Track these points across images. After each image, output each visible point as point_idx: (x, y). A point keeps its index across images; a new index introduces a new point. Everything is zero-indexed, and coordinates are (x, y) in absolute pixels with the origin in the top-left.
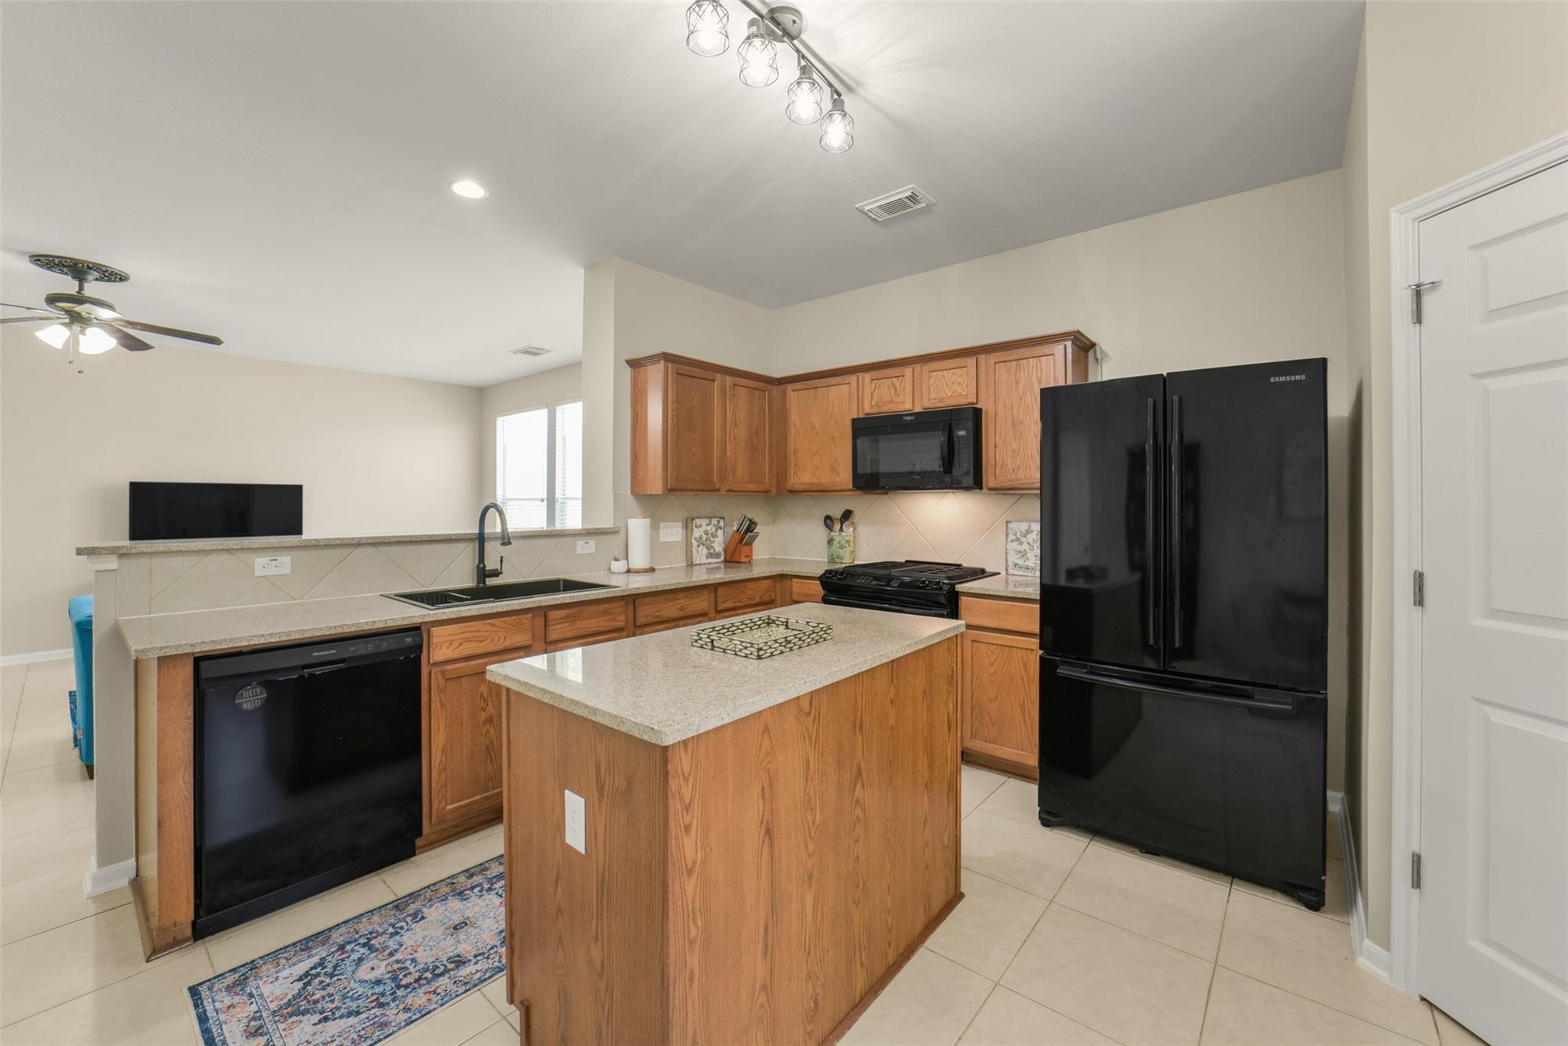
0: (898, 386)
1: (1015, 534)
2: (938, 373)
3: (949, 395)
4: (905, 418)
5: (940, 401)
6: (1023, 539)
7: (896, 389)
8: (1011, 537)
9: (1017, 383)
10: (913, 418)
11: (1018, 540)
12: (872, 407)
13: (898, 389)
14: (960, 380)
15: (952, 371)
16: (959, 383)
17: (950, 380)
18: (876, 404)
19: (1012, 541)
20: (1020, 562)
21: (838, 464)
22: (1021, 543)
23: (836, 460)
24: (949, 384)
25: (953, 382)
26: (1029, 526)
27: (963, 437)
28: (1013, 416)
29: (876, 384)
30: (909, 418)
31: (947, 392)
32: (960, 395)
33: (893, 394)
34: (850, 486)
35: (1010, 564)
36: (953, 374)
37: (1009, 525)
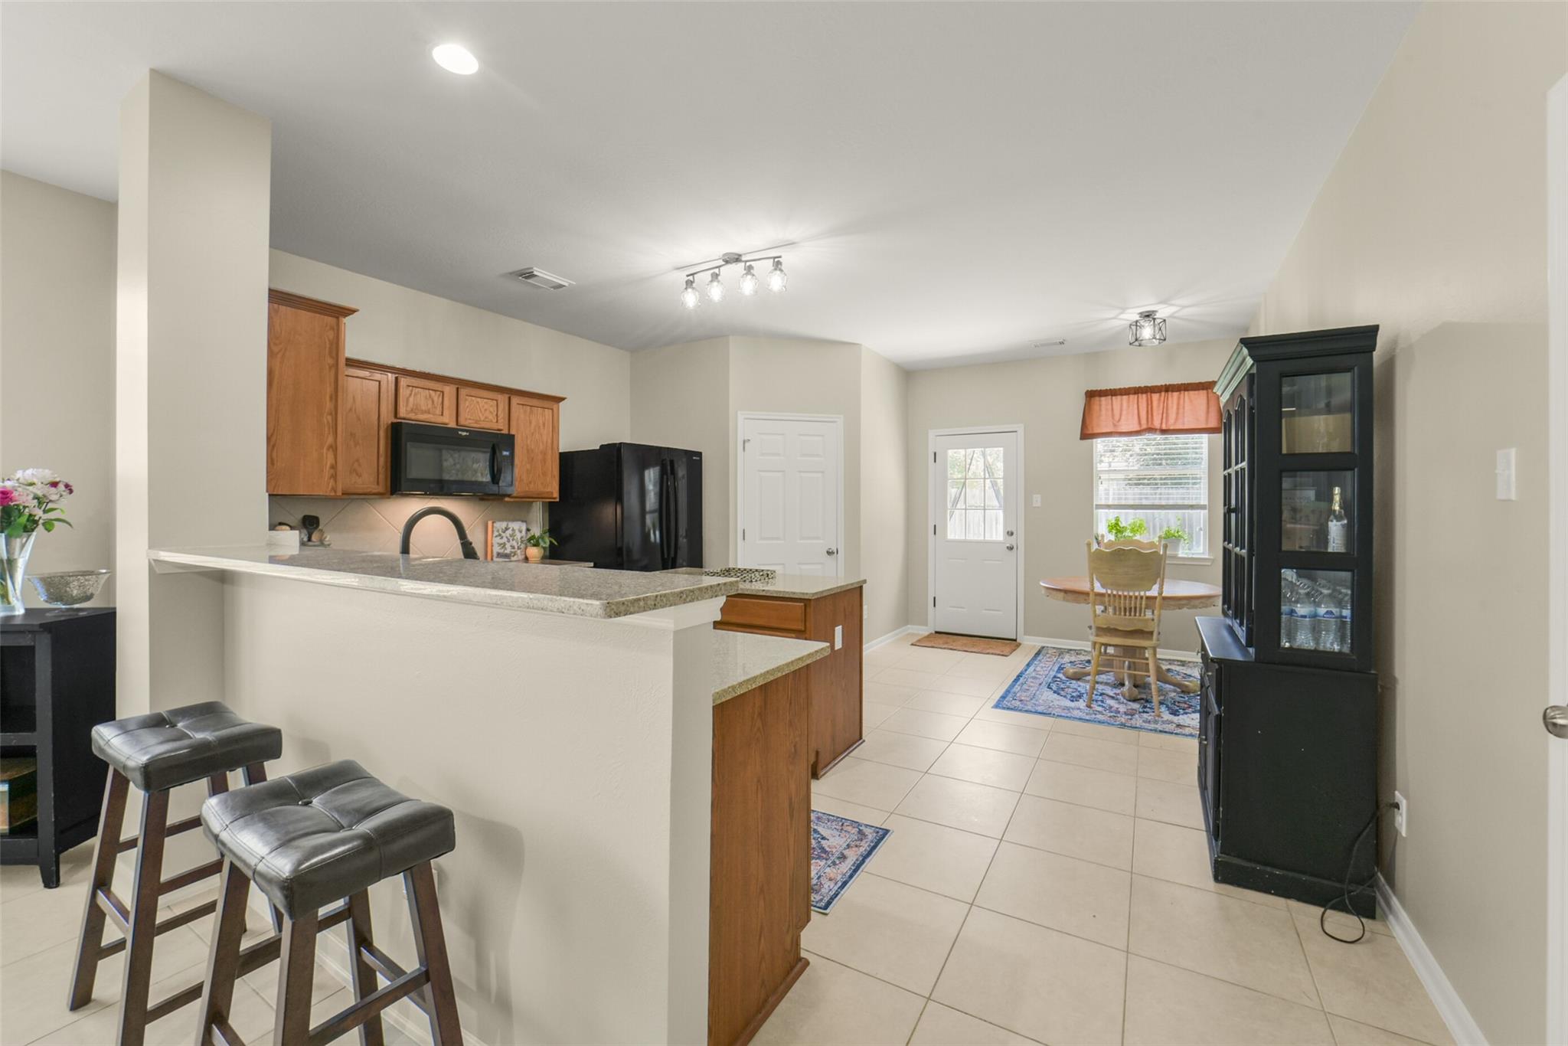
0: (436, 399)
1: (498, 531)
2: (473, 398)
3: (482, 419)
4: (460, 433)
5: (476, 423)
6: (503, 535)
7: (433, 402)
8: (496, 534)
9: (530, 423)
10: (468, 434)
11: (500, 535)
12: (408, 412)
13: (435, 403)
14: (492, 409)
15: (485, 400)
16: (491, 412)
17: (483, 407)
18: (412, 410)
19: (496, 536)
20: (502, 551)
21: (360, 465)
22: (502, 538)
23: (358, 460)
24: (483, 410)
25: (486, 410)
26: (508, 525)
27: (506, 456)
28: (527, 446)
29: (412, 391)
30: (464, 434)
31: (480, 415)
32: (491, 421)
33: (430, 406)
34: (381, 489)
35: (495, 554)
36: (486, 403)
37: (495, 525)
